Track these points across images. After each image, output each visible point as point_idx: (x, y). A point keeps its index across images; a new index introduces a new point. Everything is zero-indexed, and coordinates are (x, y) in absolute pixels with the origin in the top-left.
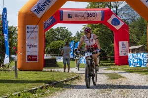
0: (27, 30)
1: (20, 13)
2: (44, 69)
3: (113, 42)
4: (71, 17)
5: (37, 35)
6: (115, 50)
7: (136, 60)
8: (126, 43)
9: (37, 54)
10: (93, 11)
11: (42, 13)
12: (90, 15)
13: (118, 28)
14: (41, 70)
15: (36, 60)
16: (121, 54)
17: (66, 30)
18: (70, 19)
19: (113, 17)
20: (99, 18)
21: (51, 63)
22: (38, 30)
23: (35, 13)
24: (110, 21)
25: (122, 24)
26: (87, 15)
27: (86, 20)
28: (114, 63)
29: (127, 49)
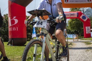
6: (84, 31)
8: (89, 27)
10: (73, 13)
12: (72, 15)
13: (85, 20)
16: (87, 33)
19: (83, 15)
20: (76, 16)
24: (81, 17)
25: (87, 19)
26: (70, 15)
27: (70, 17)
28: (84, 37)
29: (90, 30)
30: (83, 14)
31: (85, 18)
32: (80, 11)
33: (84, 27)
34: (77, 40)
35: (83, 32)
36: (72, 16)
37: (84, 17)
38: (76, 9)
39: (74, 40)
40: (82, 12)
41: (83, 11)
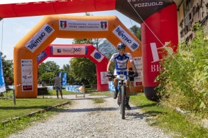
0: (22, 63)
1: (15, 49)
2: (38, 97)
3: (96, 73)
4: (60, 52)
5: (31, 67)
9: (32, 84)
10: (79, 47)
11: (35, 49)
12: (76, 50)
13: (99, 60)
14: (36, 98)
15: (31, 89)
16: (102, 83)
17: (55, 64)
18: (59, 54)
19: (95, 51)
20: (83, 53)
21: (44, 92)
22: (32, 63)
23: (29, 48)
24: (92, 55)
25: (102, 57)
26: (73, 50)
27: (73, 54)
28: (97, 90)
30: (97, 49)
31: (100, 57)
32: (92, 43)
34: (82, 95)
36: (76, 53)
37: (98, 55)
38: (85, 40)
39: (78, 95)
40: (95, 46)
41: (97, 44)
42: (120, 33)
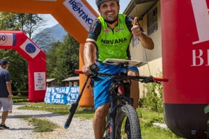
6: (29, 83)
7: (58, 96)
10: (3, 34)
13: (33, 55)
19: (27, 42)
24: (23, 47)
25: (38, 51)
28: (28, 100)
29: (43, 82)
30: (30, 39)
31: (34, 50)
33: (29, 74)
35: (27, 85)
42: (75, 6)
